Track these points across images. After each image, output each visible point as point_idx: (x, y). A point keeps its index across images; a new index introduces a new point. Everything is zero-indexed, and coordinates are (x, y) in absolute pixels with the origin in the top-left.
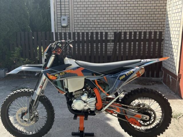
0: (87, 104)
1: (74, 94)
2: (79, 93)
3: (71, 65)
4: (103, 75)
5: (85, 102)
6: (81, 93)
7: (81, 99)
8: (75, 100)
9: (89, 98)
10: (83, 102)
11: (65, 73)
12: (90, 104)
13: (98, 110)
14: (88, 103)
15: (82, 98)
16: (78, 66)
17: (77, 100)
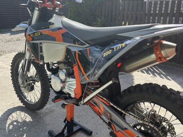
3: (53, 24)
4: (87, 45)
10: (60, 81)
11: (41, 34)
15: (59, 75)
16: (61, 26)
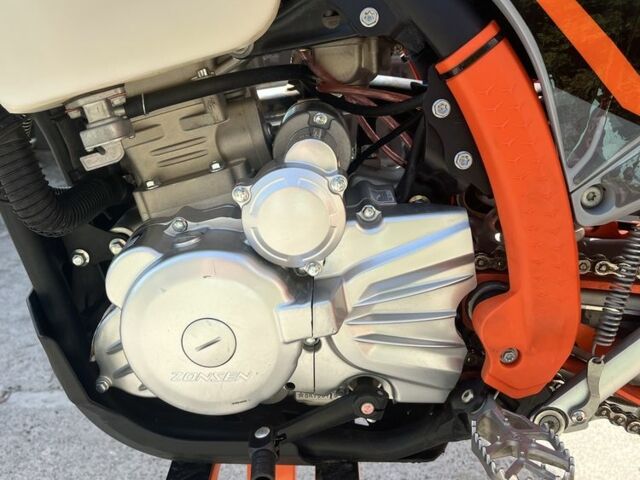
0: (340, 315)
1: (103, 146)
2: (209, 145)
5: (302, 285)
6: (230, 145)
7: (237, 243)
8: (144, 256)
9: (369, 225)
10: (277, 287)
12: (381, 308)
13: (507, 403)
14: (353, 292)
15: (248, 222)
17: (169, 251)
